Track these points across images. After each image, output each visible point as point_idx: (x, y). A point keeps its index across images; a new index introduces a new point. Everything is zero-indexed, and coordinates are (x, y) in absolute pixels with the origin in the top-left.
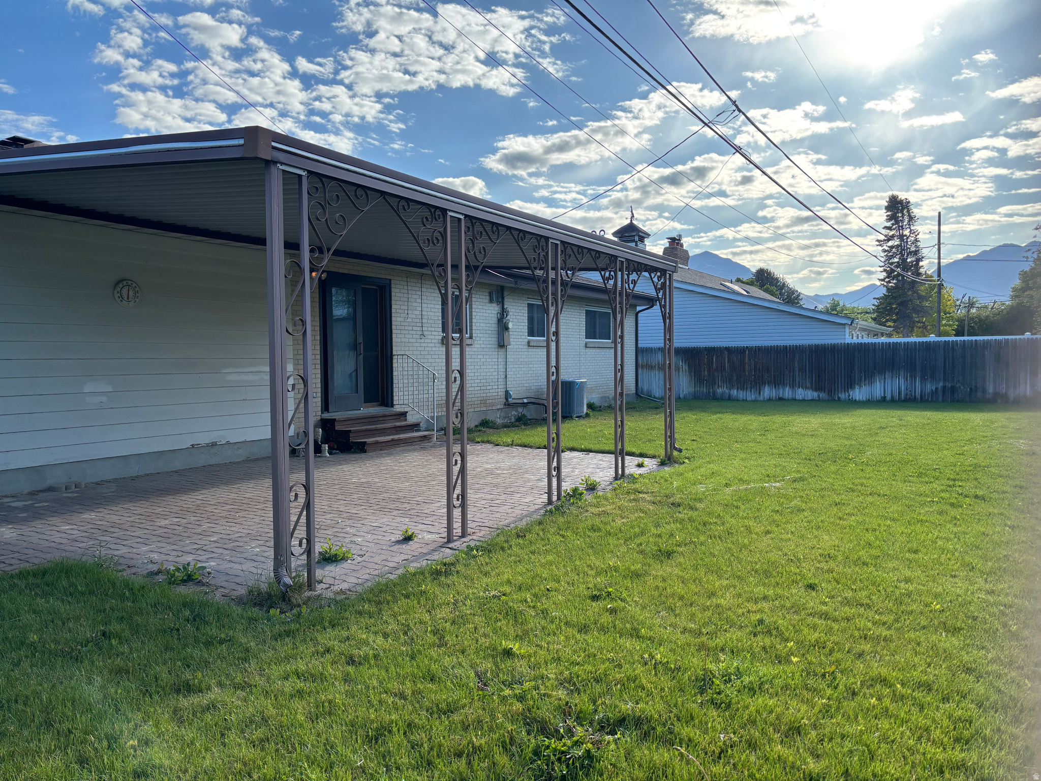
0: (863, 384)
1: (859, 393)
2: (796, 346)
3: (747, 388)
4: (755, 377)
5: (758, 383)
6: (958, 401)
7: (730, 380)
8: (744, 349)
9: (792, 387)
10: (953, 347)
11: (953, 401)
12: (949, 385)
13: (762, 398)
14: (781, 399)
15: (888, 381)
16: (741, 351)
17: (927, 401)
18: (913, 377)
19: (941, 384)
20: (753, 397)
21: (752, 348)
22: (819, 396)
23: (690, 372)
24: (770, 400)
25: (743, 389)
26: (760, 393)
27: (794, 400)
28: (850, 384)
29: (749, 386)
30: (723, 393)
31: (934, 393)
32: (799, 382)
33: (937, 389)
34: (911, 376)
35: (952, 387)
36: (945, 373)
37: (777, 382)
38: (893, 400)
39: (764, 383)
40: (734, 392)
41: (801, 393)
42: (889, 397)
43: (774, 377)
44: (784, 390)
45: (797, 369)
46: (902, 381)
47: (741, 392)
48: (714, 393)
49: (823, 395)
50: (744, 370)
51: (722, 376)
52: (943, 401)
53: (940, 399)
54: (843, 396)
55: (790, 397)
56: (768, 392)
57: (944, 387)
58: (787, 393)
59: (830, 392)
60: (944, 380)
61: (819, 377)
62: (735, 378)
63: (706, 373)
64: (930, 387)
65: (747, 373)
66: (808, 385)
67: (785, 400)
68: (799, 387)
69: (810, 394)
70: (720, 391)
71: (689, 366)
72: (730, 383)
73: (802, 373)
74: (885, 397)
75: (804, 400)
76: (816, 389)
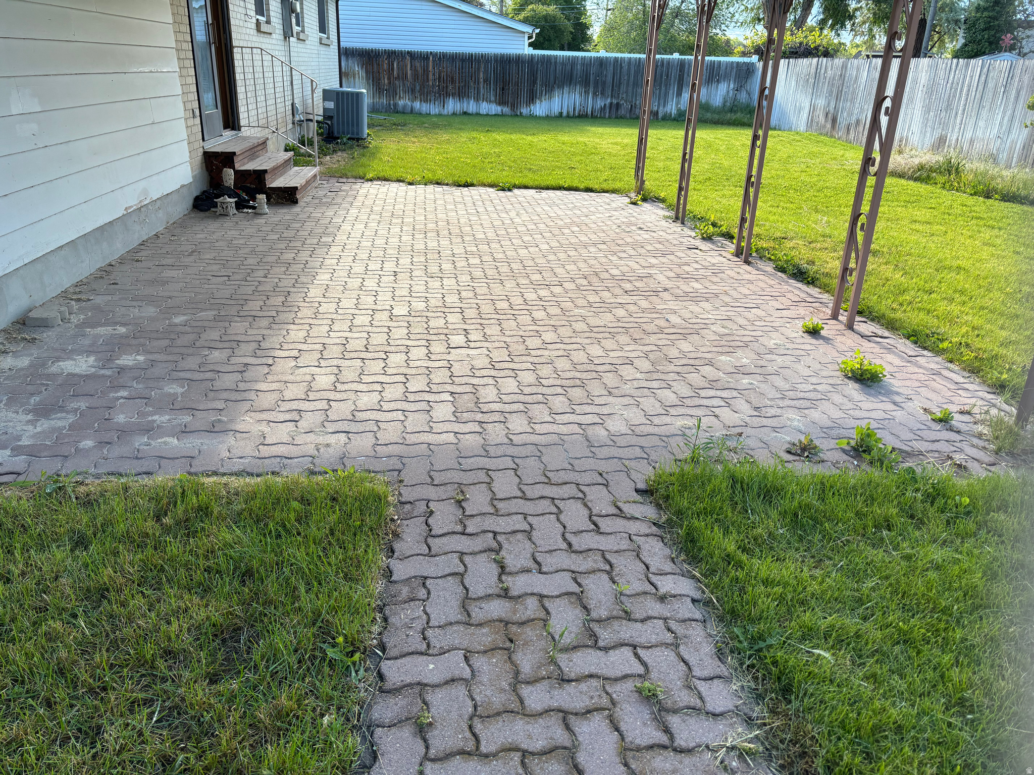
0: (543, 99)
1: (540, 108)
2: (482, 54)
3: (430, 101)
4: (439, 88)
5: (443, 94)
6: (621, 117)
7: (413, 91)
8: (427, 55)
9: (477, 100)
10: (621, 64)
11: (616, 118)
12: (615, 101)
13: (445, 112)
14: (465, 113)
15: (566, 95)
16: (424, 57)
17: (596, 117)
18: (587, 93)
19: (609, 101)
20: (437, 111)
21: (436, 54)
22: (502, 110)
23: (368, 79)
24: (454, 114)
25: (426, 101)
26: (444, 106)
27: (478, 114)
28: (532, 99)
29: (433, 98)
30: (405, 106)
31: (603, 109)
32: (483, 95)
33: (605, 105)
34: (585, 92)
35: (618, 104)
36: (612, 91)
37: (461, 94)
38: (568, 116)
39: (448, 95)
40: (417, 105)
41: (486, 107)
42: (565, 114)
43: (459, 88)
44: (468, 103)
45: (482, 80)
46: (577, 96)
47: (424, 105)
48: (395, 105)
49: (506, 110)
50: (428, 81)
51: (404, 85)
52: (610, 117)
53: (607, 115)
54: (525, 111)
55: (474, 111)
56: (452, 105)
57: (611, 104)
58: (471, 106)
59: (513, 107)
60: (612, 97)
61: (503, 90)
62: (418, 88)
63: (386, 81)
64: (600, 103)
65: (431, 83)
66: (493, 98)
67: (469, 114)
68: (483, 101)
69: (495, 109)
70: (401, 103)
71: (367, 72)
72: (412, 93)
73: (487, 84)
74: (562, 113)
75: (487, 115)
76: (501, 103)
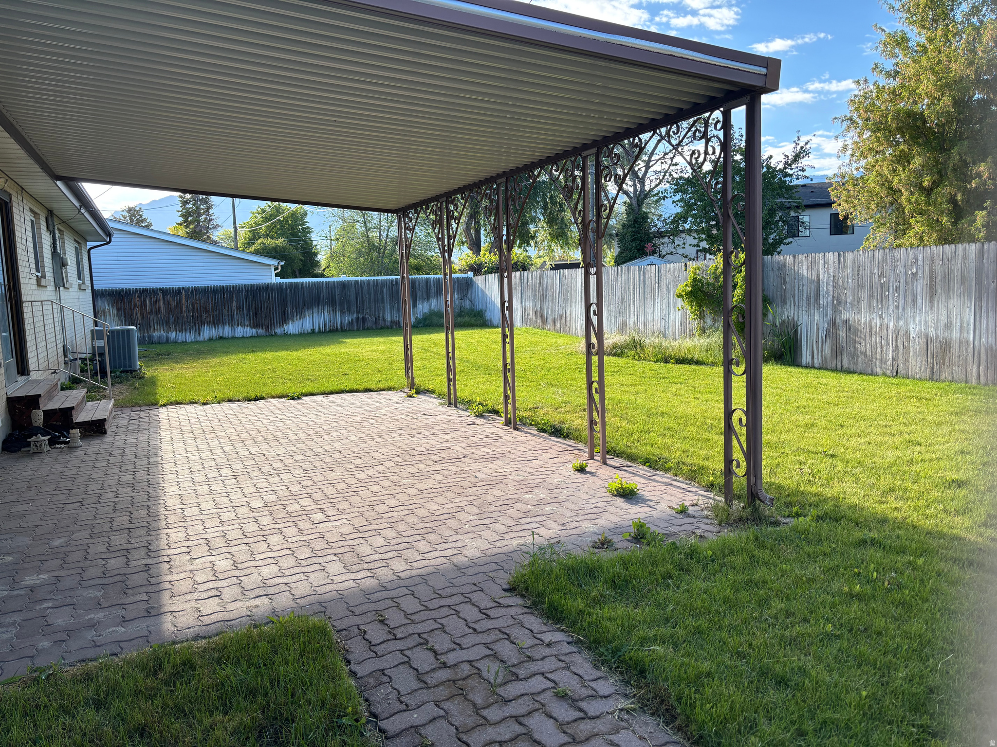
0: (295, 319)
1: (293, 327)
2: (233, 286)
3: (186, 330)
4: (193, 318)
5: (197, 323)
6: (368, 329)
7: (167, 323)
8: (180, 290)
9: (232, 325)
10: (361, 286)
11: (364, 329)
12: (360, 316)
13: (202, 339)
14: (221, 338)
15: (316, 315)
16: (176, 292)
17: (346, 330)
18: (334, 311)
19: (355, 316)
20: (193, 338)
21: (188, 288)
22: (257, 332)
23: (119, 315)
24: (210, 340)
25: (181, 331)
26: (199, 334)
27: (234, 338)
28: (284, 320)
29: (188, 328)
30: (160, 337)
31: (351, 323)
32: (238, 320)
33: (352, 320)
34: (333, 310)
35: (363, 318)
36: (357, 308)
37: (216, 321)
38: (320, 332)
39: (203, 323)
40: (172, 335)
41: (240, 331)
42: (317, 330)
43: (213, 317)
44: (223, 329)
45: (235, 308)
46: (326, 314)
47: (180, 334)
48: (150, 337)
49: (261, 331)
50: (182, 312)
51: (158, 318)
52: (358, 330)
53: (355, 328)
54: (279, 331)
55: (230, 335)
56: (207, 332)
57: (357, 318)
58: (227, 331)
59: (267, 328)
60: (357, 313)
61: (256, 314)
62: (172, 320)
63: (139, 316)
64: (347, 319)
65: (185, 315)
66: (247, 323)
67: (225, 338)
68: (238, 325)
69: (250, 331)
70: (156, 334)
71: (118, 310)
72: (167, 325)
73: (240, 311)
74: (314, 329)
75: (243, 337)
76: (255, 326)
